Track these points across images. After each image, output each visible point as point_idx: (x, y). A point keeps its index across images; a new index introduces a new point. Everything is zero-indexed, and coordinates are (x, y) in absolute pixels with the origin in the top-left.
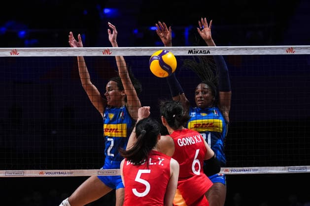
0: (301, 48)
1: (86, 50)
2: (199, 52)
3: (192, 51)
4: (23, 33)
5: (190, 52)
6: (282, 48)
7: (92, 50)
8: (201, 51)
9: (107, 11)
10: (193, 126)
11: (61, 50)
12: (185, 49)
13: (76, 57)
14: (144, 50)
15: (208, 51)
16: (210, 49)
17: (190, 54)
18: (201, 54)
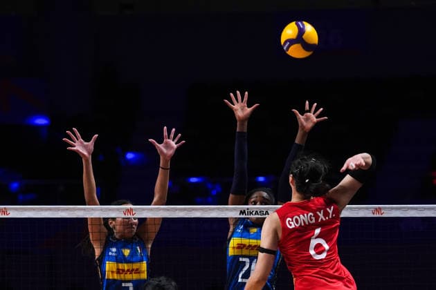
0: (392, 208)
1: (101, 210)
2: (254, 213)
3: (244, 211)
4: (15, 185)
5: (242, 212)
6: (367, 208)
7: (110, 210)
8: (257, 212)
9: (130, 156)
10: (236, 246)
11: (67, 209)
12: (235, 209)
13: (87, 218)
14: (181, 210)
15: (267, 212)
16: (268, 209)
17: (242, 216)
18: (257, 216)
